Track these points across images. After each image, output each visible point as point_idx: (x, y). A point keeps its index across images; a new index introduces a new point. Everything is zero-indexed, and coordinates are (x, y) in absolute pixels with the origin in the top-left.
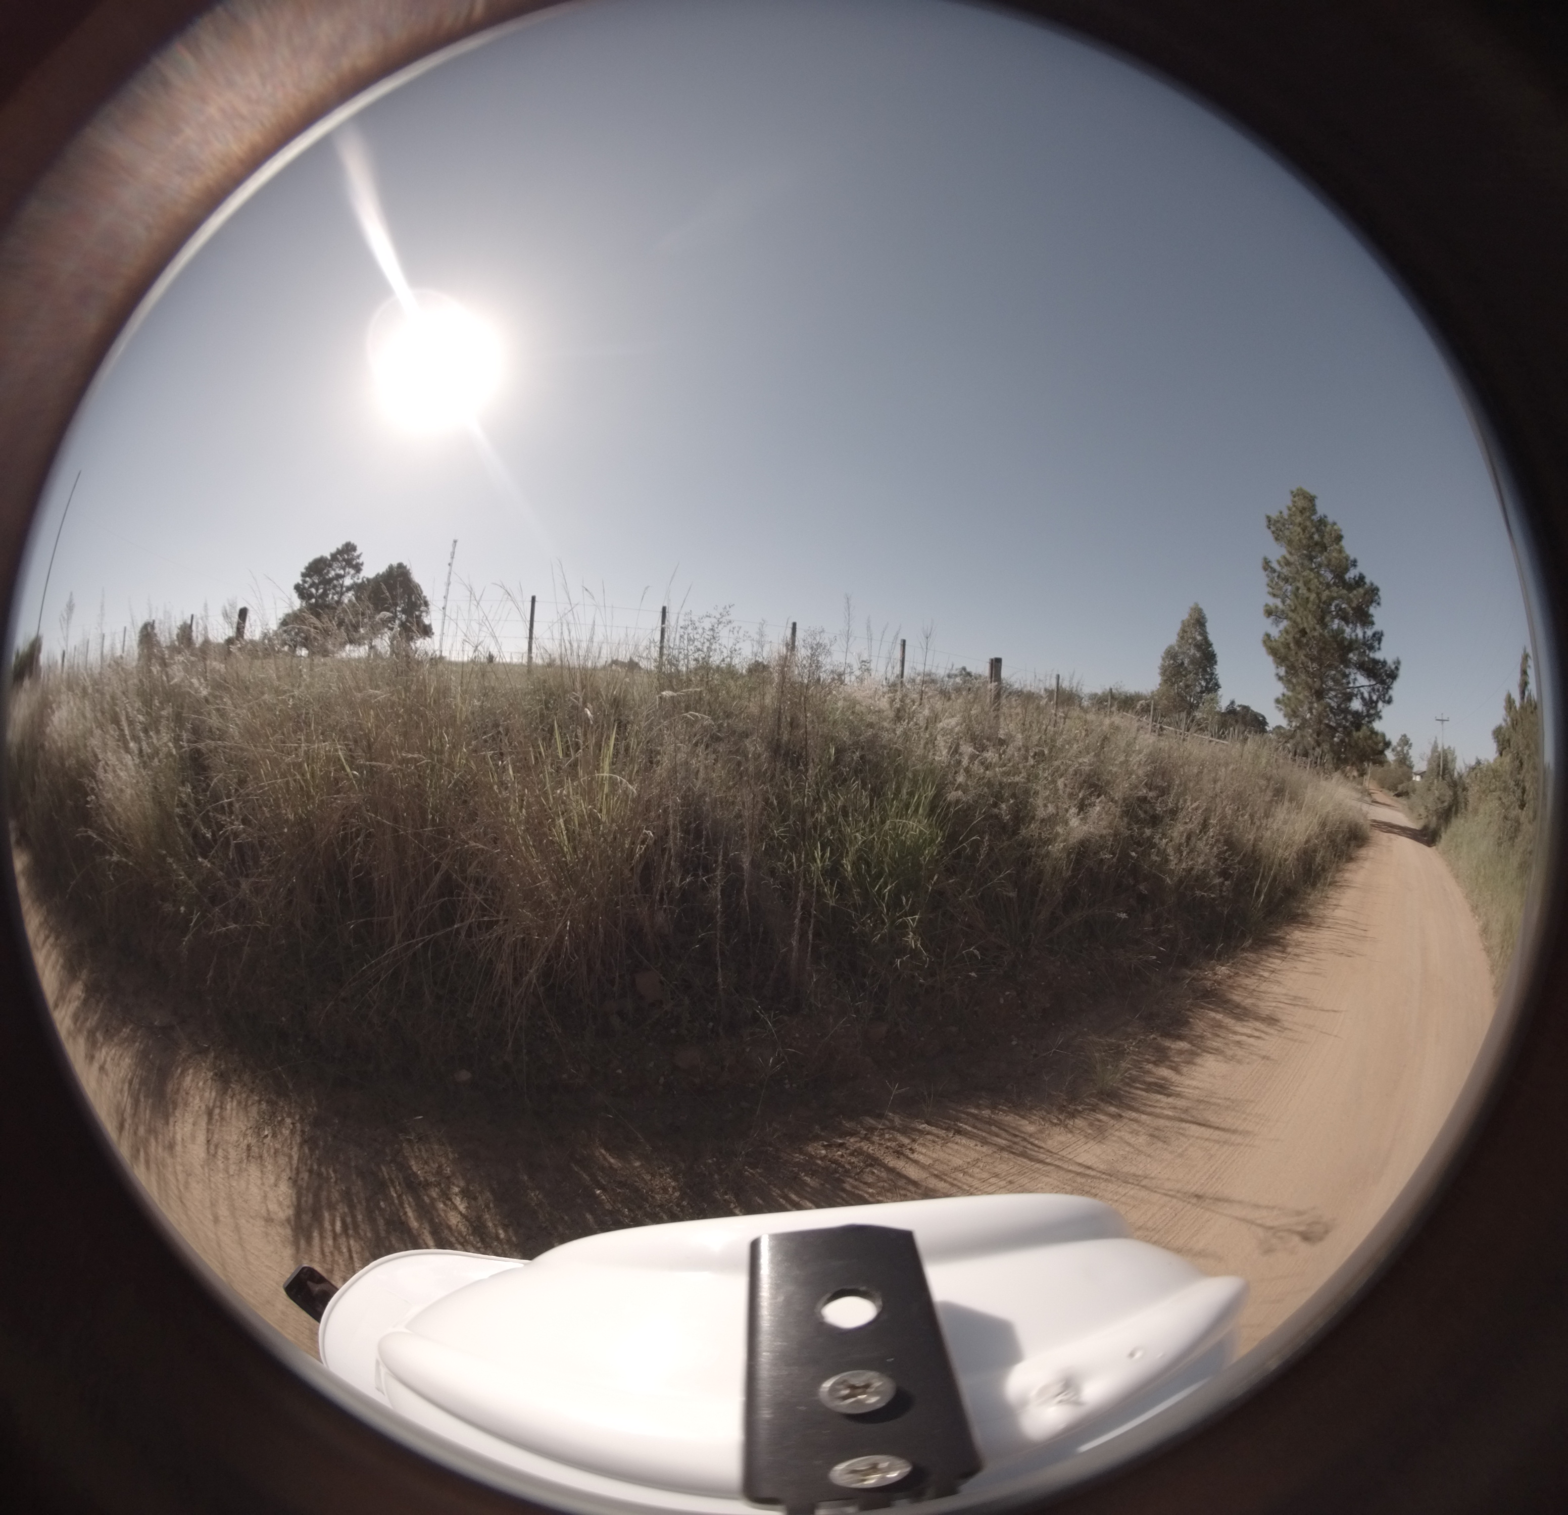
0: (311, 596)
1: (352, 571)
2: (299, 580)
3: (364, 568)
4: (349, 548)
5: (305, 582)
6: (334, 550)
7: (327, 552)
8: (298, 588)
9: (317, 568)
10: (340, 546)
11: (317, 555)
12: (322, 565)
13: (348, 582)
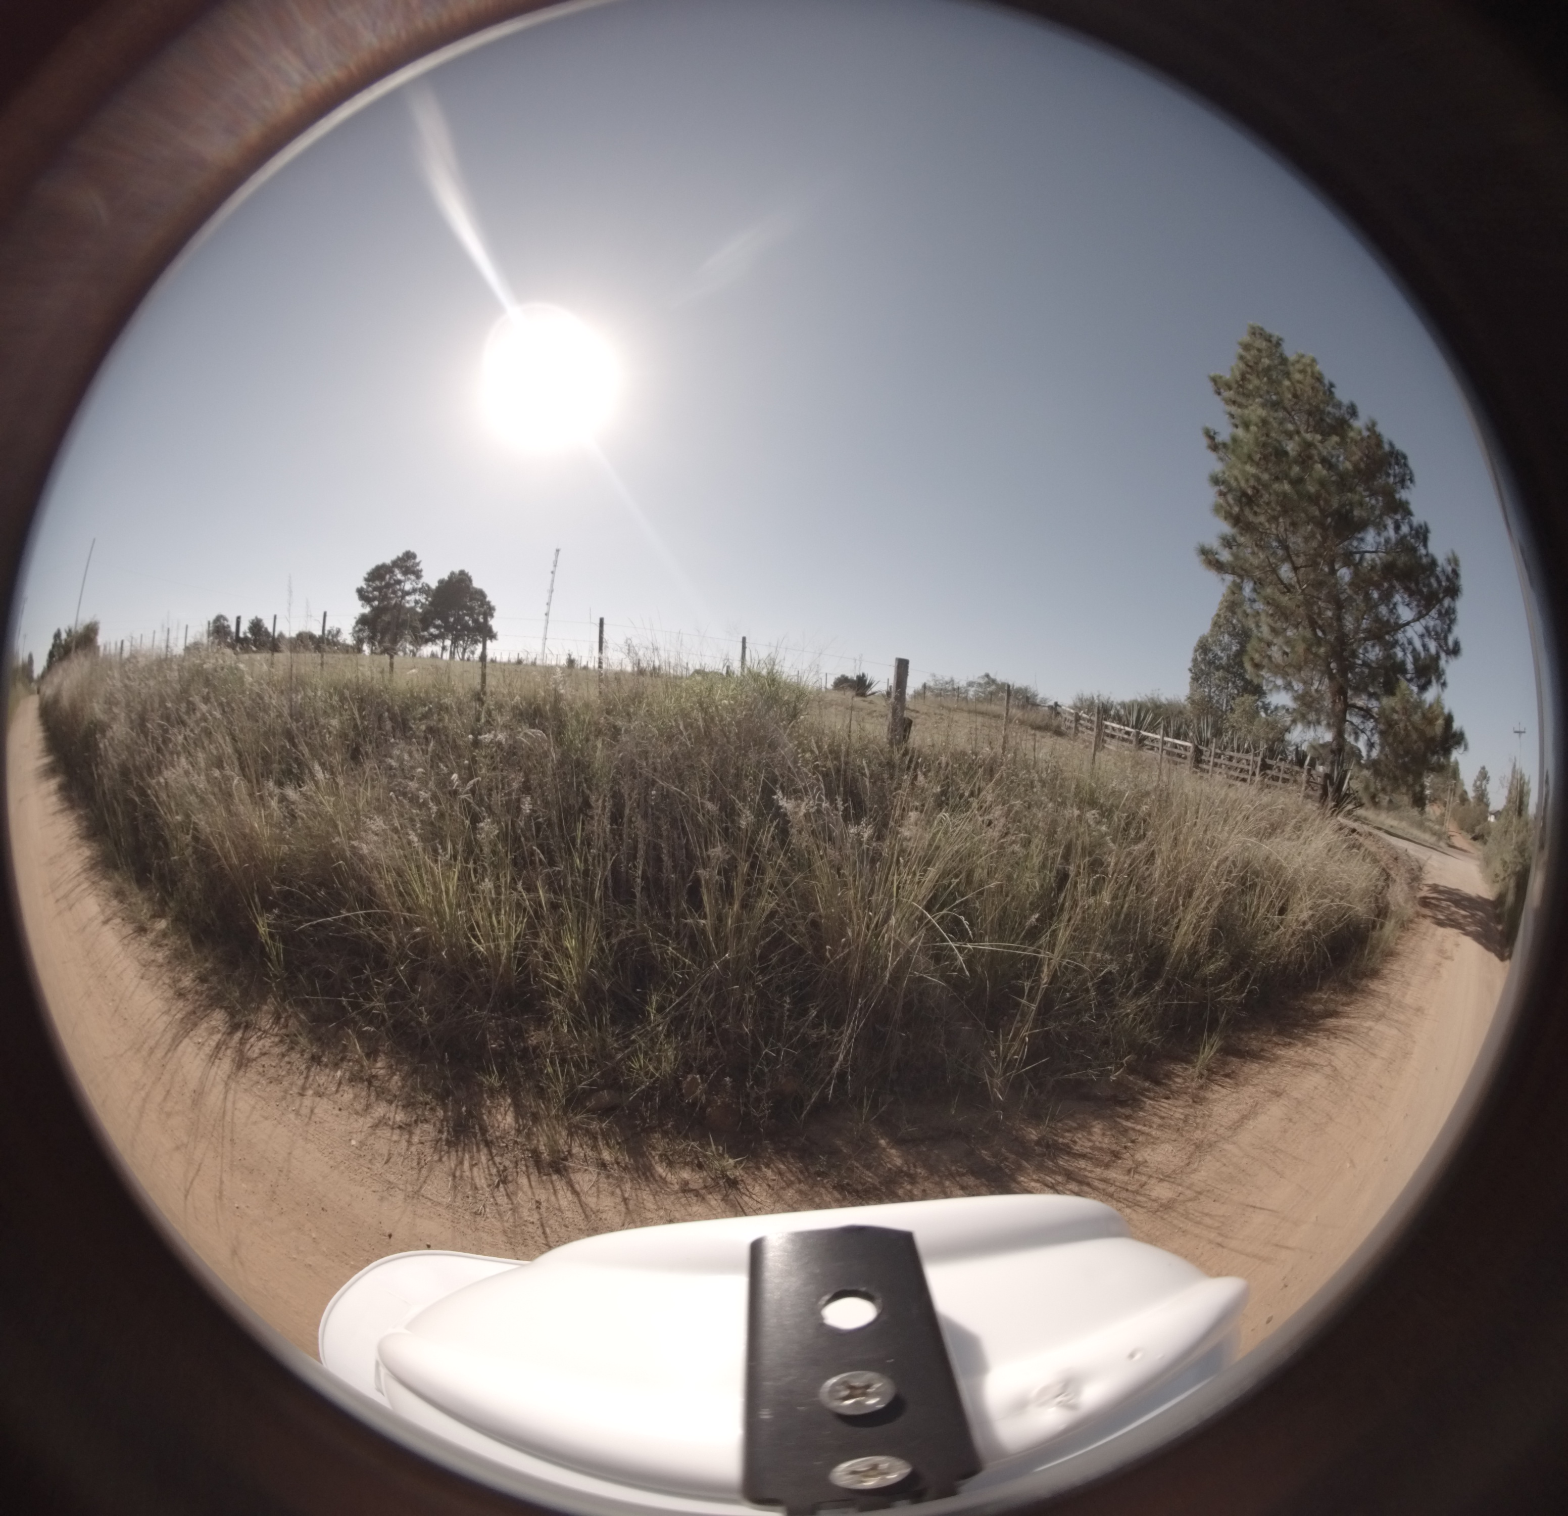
0: (374, 599)
1: (413, 577)
2: (363, 584)
3: (423, 573)
4: (409, 556)
5: (369, 586)
6: (394, 557)
7: (388, 560)
8: (360, 592)
9: (378, 574)
10: (400, 555)
11: (380, 562)
12: (382, 572)
13: (408, 586)
